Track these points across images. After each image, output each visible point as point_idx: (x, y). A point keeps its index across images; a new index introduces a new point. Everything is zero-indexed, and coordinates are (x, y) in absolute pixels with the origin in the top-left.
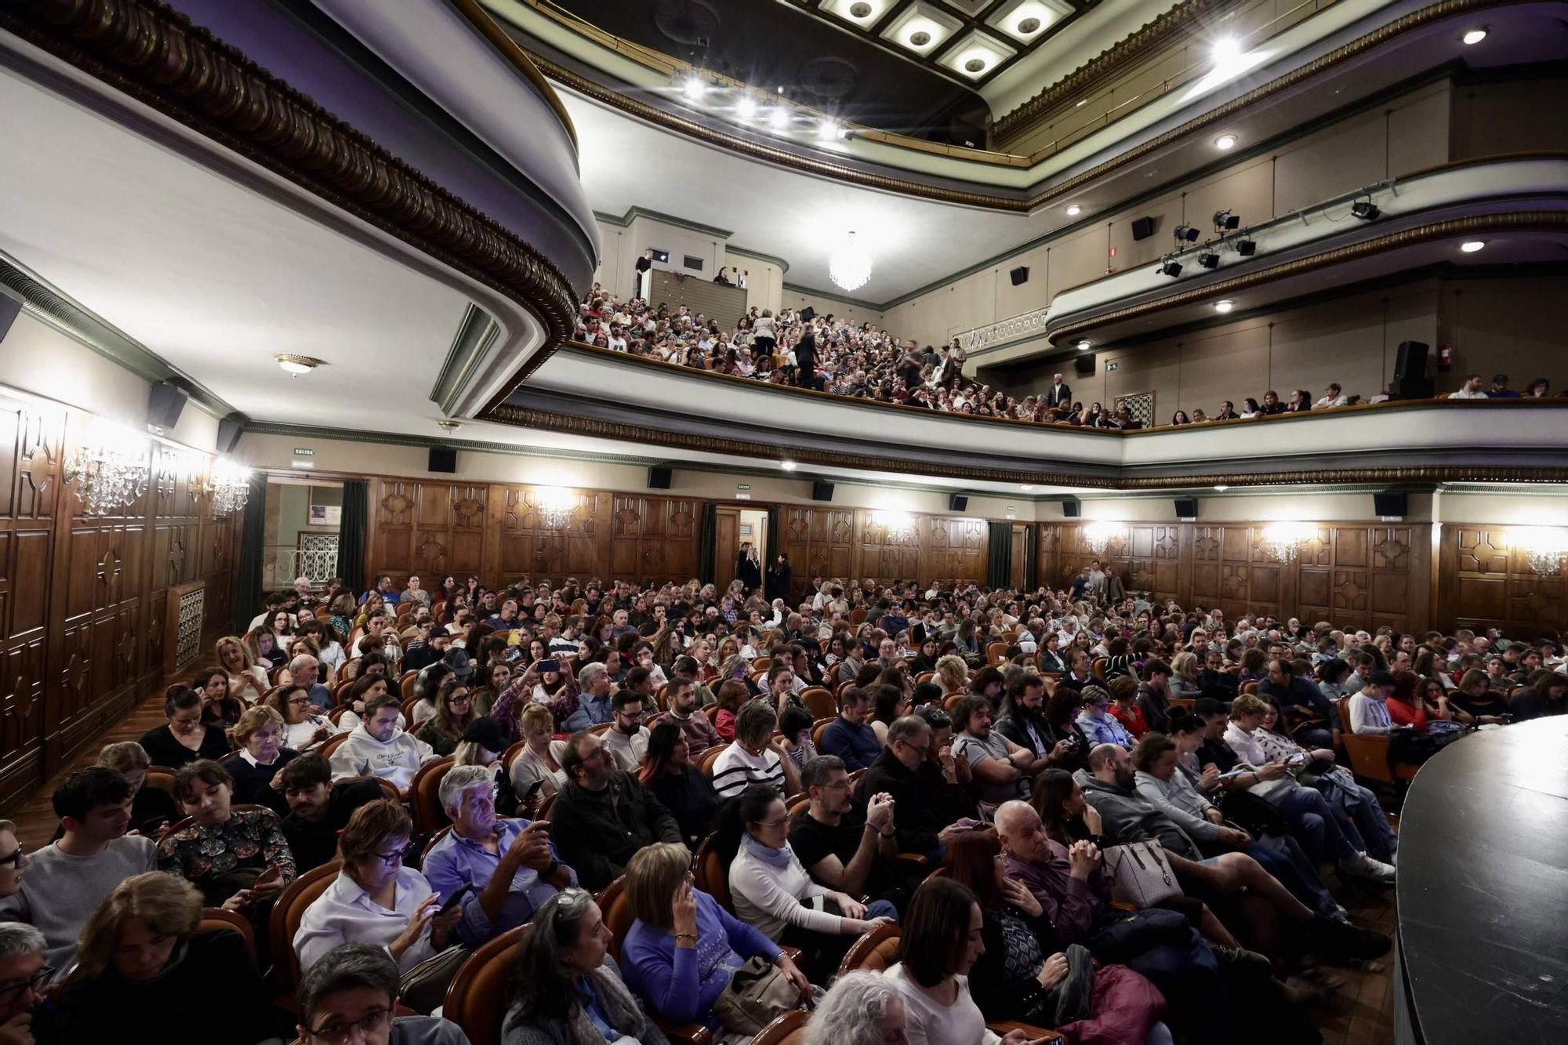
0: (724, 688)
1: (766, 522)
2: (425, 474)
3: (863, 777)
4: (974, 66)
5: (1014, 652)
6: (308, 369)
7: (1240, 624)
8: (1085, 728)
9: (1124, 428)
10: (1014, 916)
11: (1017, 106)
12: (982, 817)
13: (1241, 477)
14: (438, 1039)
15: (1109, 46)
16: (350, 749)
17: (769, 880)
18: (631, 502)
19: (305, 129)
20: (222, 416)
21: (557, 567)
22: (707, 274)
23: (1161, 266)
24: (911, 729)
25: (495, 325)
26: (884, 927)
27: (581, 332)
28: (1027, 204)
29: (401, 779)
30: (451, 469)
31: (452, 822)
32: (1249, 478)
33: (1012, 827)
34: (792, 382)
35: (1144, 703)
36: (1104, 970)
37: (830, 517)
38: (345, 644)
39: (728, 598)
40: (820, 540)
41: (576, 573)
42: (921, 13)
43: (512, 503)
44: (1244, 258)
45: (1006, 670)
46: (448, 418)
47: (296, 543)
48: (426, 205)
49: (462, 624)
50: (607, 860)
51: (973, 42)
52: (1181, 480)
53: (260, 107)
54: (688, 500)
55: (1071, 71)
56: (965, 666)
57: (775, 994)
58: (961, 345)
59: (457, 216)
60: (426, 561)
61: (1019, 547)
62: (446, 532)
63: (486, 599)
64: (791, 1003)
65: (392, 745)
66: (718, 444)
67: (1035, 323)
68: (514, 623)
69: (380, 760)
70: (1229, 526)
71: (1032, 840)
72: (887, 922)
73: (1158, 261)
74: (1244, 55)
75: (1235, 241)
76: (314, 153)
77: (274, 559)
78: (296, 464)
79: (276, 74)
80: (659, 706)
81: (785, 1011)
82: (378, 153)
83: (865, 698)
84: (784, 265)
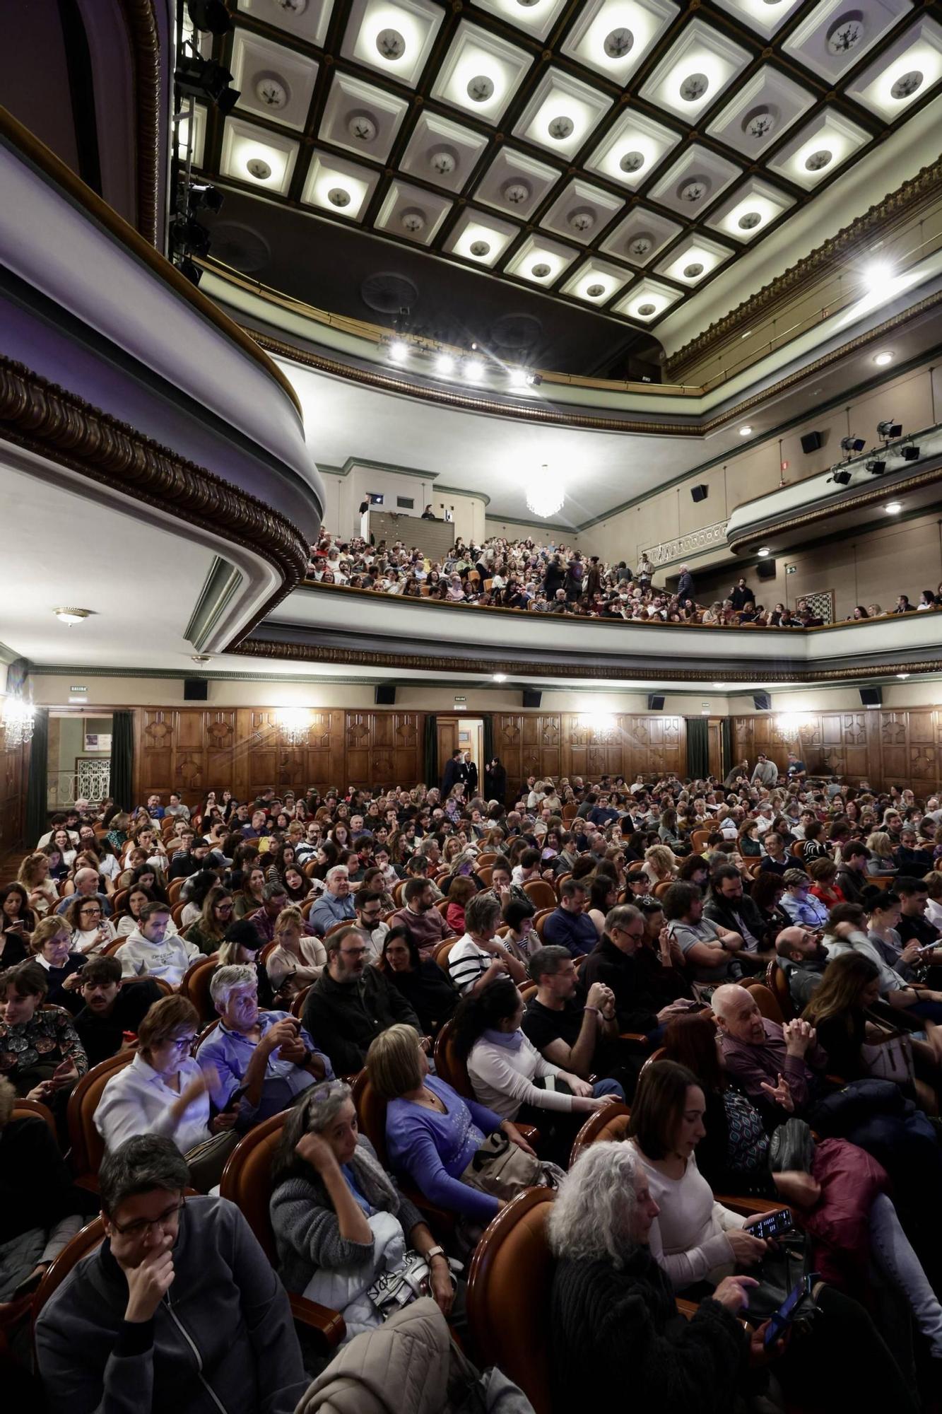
0: (454, 884)
1: (482, 729)
2: (181, 702)
3: (584, 963)
4: (646, 310)
5: (715, 839)
6: (81, 619)
7: (930, 803)
8: (789, 909)
9: (806, 625)
10: (737, 1092)
11: (687, 342)
12: (697, 997)
13: (922, 665)
14: (218, 1217)
15: (768, 282)
16: (128, 951)
17: (503, 1063)
18: (361, 718)
19: (76, 423)
20: (10, 662)
21: (299, 779)
22: (417, 512)
23: (831, 475)
24: (626, 918)
25: (238, 573)
26: (612, 1106)
27: (311, 571)
28: (702, 429)
29: (173, 977)
30: (203, 696)
31: (220, 1016)
32: (930, 665)
33: (728, 1009)
34: (499, 603)
35: (843, 883)
36: (825, 1142)
37: (539, 722)
38: (119, 855)
39: (452, 801)
40: (531, 743)
41: (316, 783)
42: (595, 268)
43: (257, 725)
44: (909, 462)
45: (711, 857)
46: (200, 653)
47: (74, 769)
48: (178, 477)
49: (218, 834)
50: (357, 1046)
51: (644, 289)
52: (865, 670)
53: (40, 408)
54: (412, 713)
55: (735, 306)
56: (673, 855)
57: (513, 1172)
58: (649, 559)
59: (204, 484)
60: (186, 778)
61: (715, 740)
62: (201, 752)
63: (241, 812)
64: (528, 1179)
65: (165, 945)
66: (436, 663)
67: (717, 535)
68: (264, 832)
69: (154, 960)
70: (914, 710)
71: (748, 1023)
72: (614, 1099)
73: (828, 471)
74: (896, 279)
75: (899, 448)
76: (84, 442)
77: (56, 783)
78: (72, 700)
79: (52, 380)
80: (396, 903)
81: (524, 1187)
82: (136, 437)
83: (582, 889)
84: (487, 499)
